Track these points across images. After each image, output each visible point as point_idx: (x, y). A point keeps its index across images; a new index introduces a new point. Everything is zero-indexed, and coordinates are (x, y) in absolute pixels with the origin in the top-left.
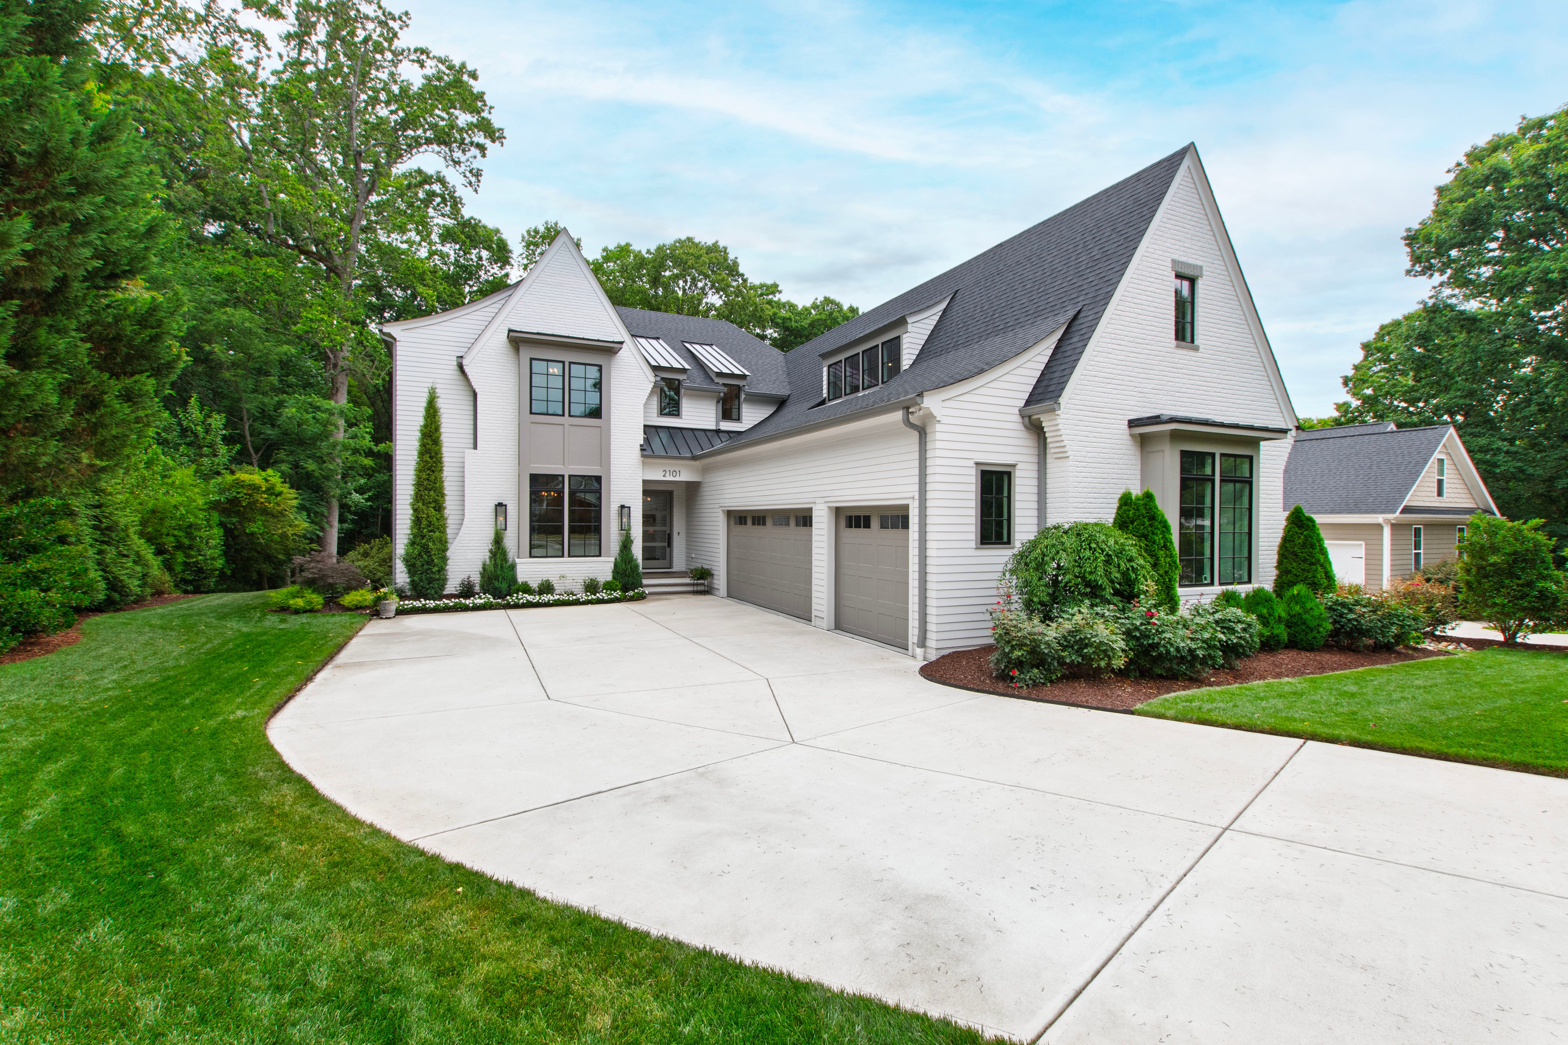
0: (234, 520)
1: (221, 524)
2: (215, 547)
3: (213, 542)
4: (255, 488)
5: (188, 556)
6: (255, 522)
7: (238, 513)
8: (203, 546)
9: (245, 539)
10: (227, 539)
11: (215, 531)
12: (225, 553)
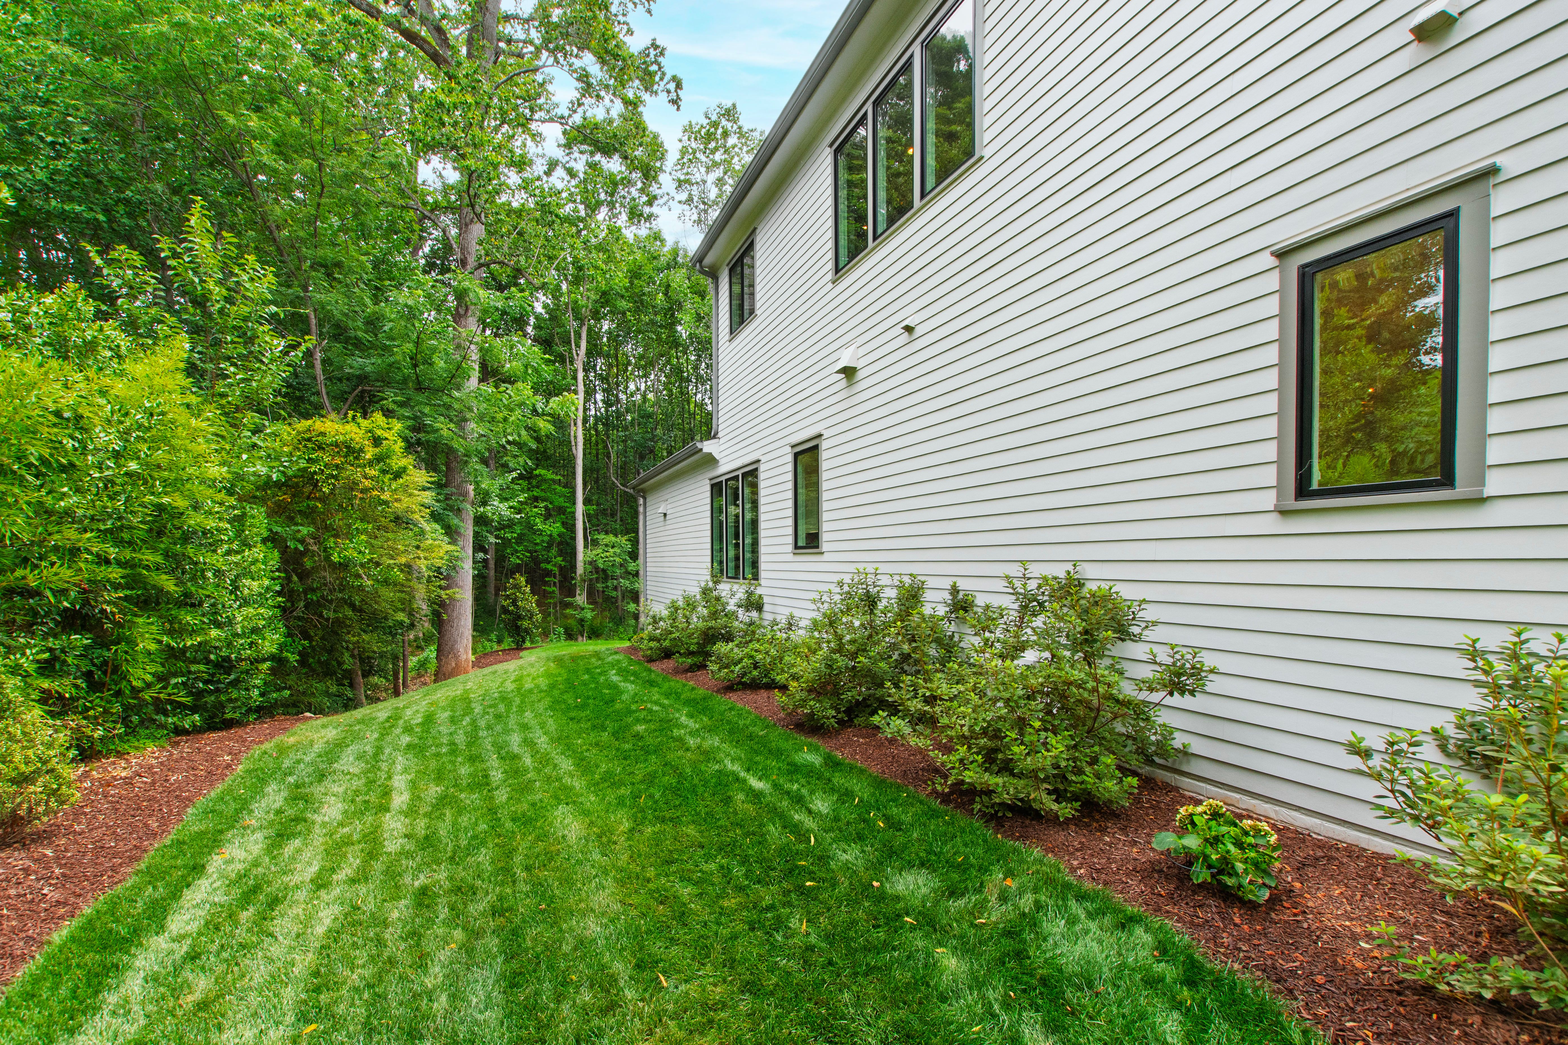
0: (304, 530)
1: (273, 539)
2: (260, 599)
3: (252, 586)
4: (351, 451)
5: (176, 630)
6: (349, 536)
7: (309, 515)
8: (227, 599)
9: (329, 576)
10: (288, 579)
11: (258, 552)
12: (286, 612)
